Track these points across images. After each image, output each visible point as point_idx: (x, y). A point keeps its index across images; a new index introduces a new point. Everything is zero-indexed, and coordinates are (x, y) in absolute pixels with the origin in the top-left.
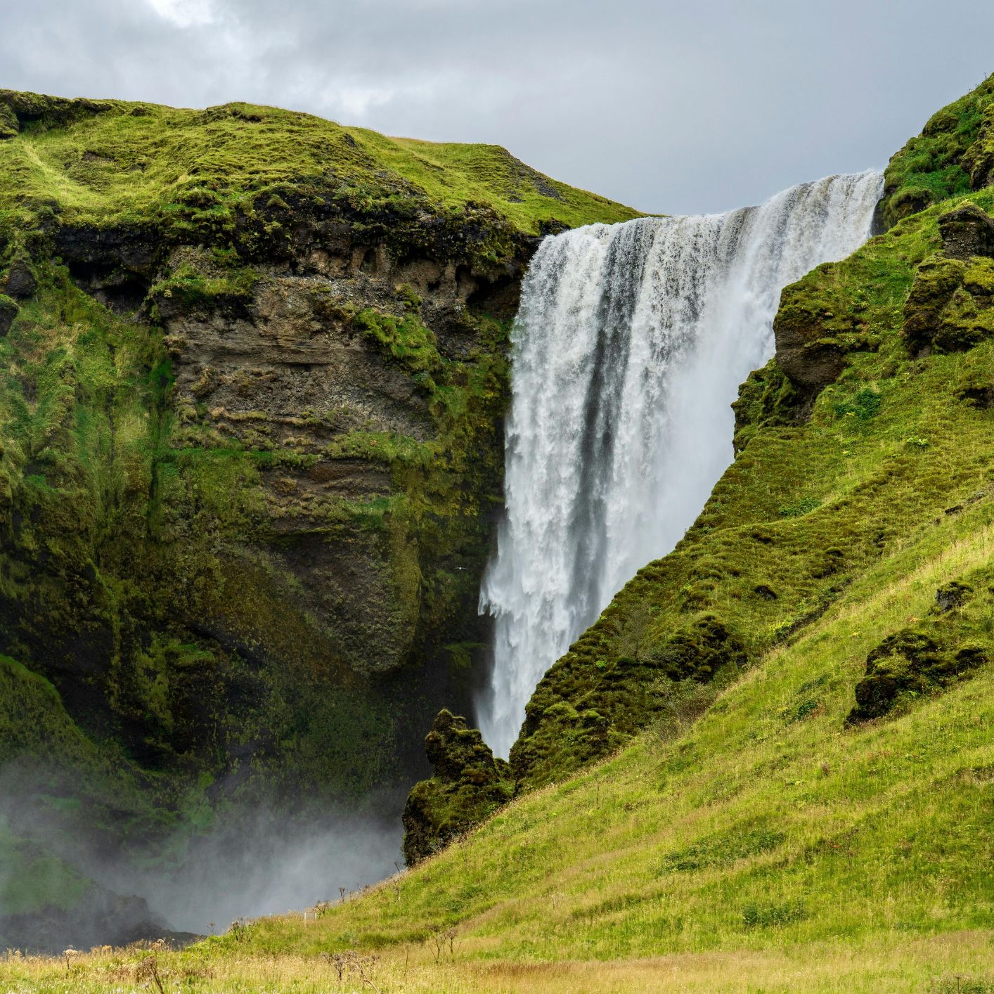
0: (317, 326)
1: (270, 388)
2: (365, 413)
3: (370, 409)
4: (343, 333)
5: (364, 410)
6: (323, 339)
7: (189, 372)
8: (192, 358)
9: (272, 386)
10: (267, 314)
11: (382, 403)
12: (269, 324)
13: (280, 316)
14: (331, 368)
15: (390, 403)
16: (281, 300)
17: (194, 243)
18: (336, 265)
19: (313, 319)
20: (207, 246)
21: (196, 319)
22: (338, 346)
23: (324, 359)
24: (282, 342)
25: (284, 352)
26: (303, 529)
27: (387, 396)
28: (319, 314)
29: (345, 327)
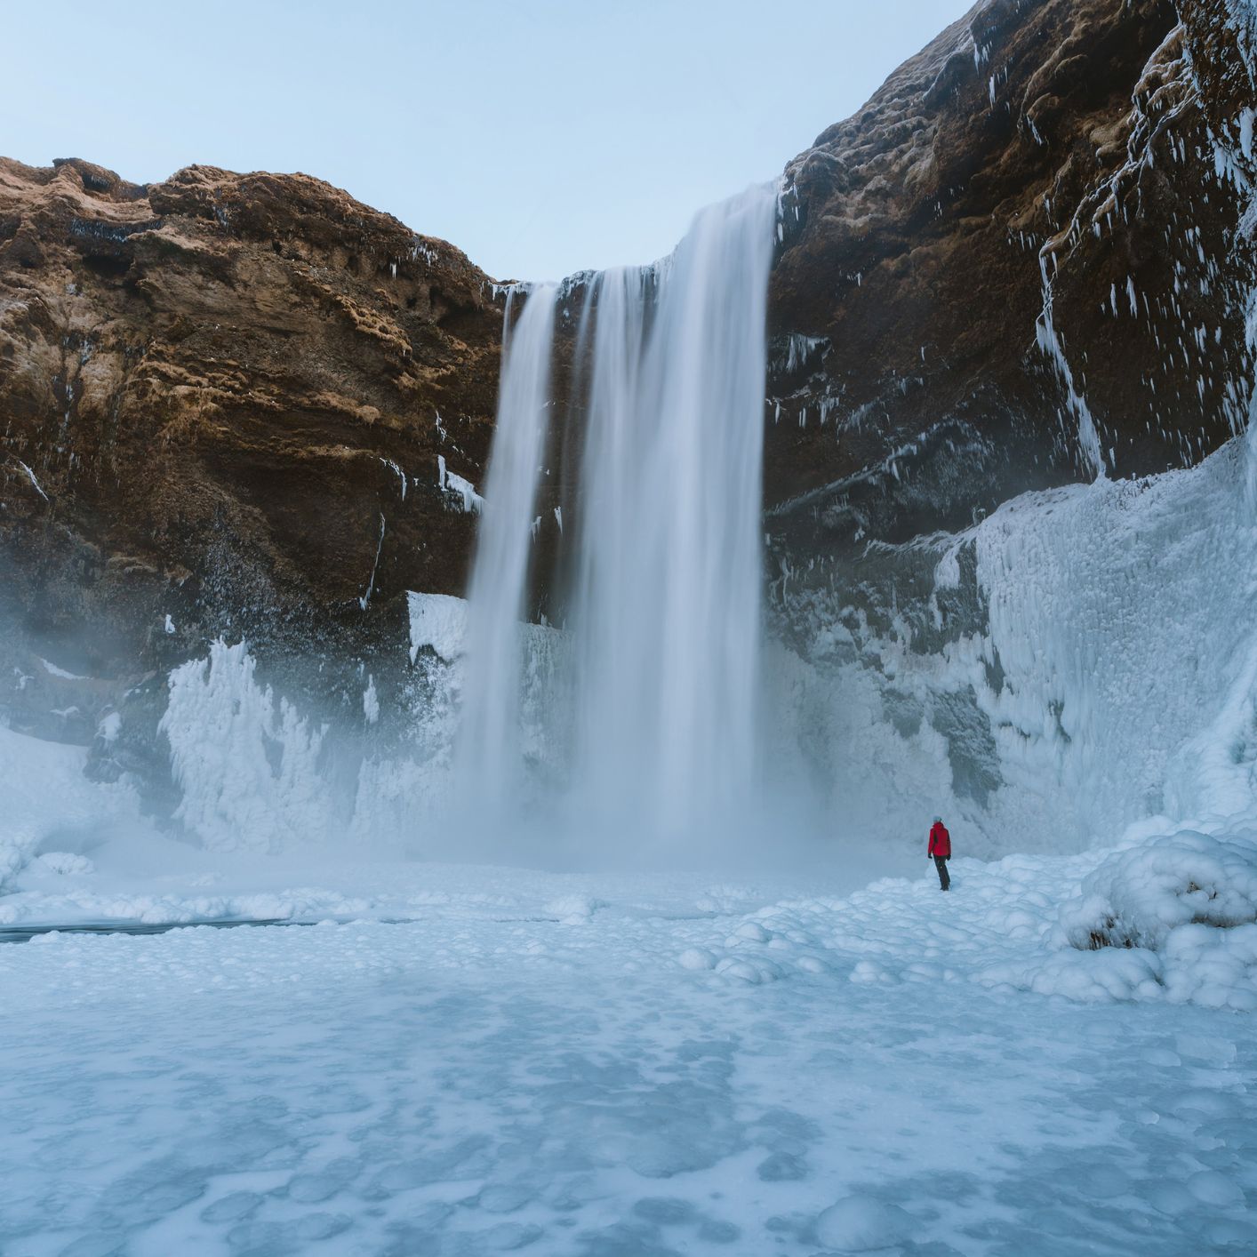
0: (295, 298)
1: (246, 343)
2: (340, 382)
3: (344, 379)
4: (320, 309)
5: (339, 378)
6: (301, 311)
7: (165, 318)
8: (168, 306)
9: (248, 341)
10: (247, 279)
11: (355, 375)
12: (249, 289)
13: (259, 283)
14: (307, 336)
15: (363, 375)
16: (261, 269)
17: (181, 211)
18: (318, 254)
19: (292, 293)
20: (192, 216)
21: (173, 270)
22: (314, 319)
23: (301, 329)
24: (260, 306)
25: (263, 316)
26: (269, 465)
27: (360, 368)
28: (297, 287)
29: (321, 303)
